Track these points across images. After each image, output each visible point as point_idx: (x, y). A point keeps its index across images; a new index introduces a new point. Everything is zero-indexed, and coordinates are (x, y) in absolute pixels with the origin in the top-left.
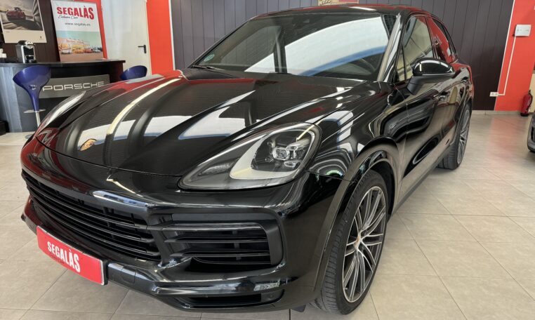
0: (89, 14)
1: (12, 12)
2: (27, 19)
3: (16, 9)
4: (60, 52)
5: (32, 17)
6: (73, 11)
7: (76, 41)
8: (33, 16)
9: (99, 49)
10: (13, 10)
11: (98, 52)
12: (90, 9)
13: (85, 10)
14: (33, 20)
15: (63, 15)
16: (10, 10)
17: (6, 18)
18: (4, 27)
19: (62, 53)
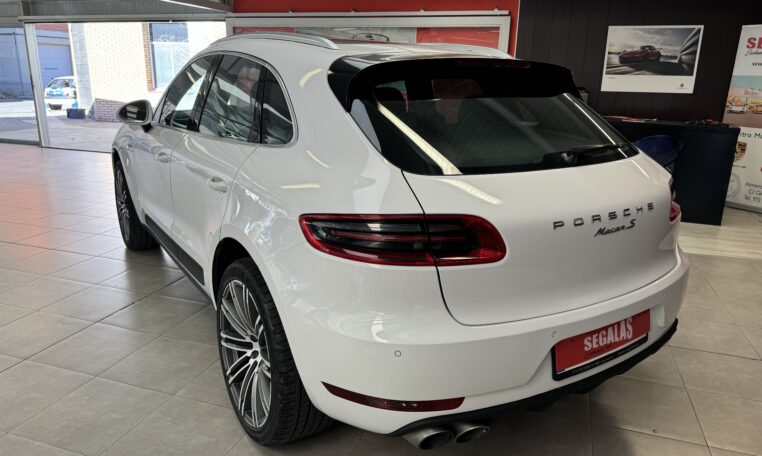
1: (633, 54)
2: (662, 60)
3: (643, 48)
4: (726, 109)
5: (675, 57)
8: (679, 56)
10: (637, 48)
14: (676, 61)
15: (755, 50)
16: (629, 50)
17: (616, 60)
18: (607, 73)
19: (731, 112)
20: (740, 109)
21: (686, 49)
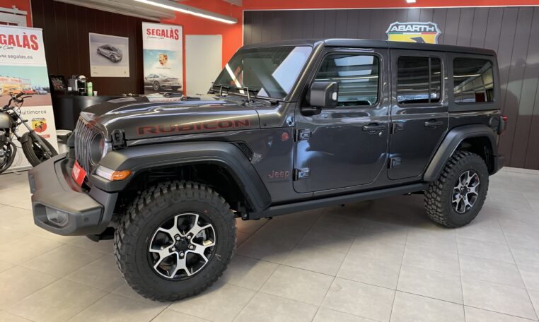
0: (31, 43)
6: (7, 39)
7: (9, 80)
9: (44, 89)
11: (43, 94)
12: (32, 36)
13: (25, 37)
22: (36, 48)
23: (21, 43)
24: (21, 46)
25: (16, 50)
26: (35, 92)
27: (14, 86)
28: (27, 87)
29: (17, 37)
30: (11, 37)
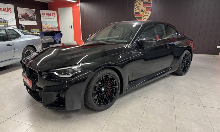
0: (54, 15)
2: (30, 17)
5: (32, 16)
9: (57, 27)
12: (54, 13)
16: (23, 14)
17: (21, 17)
18: (20, 20)
19: (43, 29)
20: (45, 28)
21: (33, 14)
22: (55, 16)
23: (51, 15)
24: (51, 16)
25: (50, 17)
26: (54, 28)
27: (49, 26)
28: (52, 27)
29: (50, 13)
30: (49, 13)
